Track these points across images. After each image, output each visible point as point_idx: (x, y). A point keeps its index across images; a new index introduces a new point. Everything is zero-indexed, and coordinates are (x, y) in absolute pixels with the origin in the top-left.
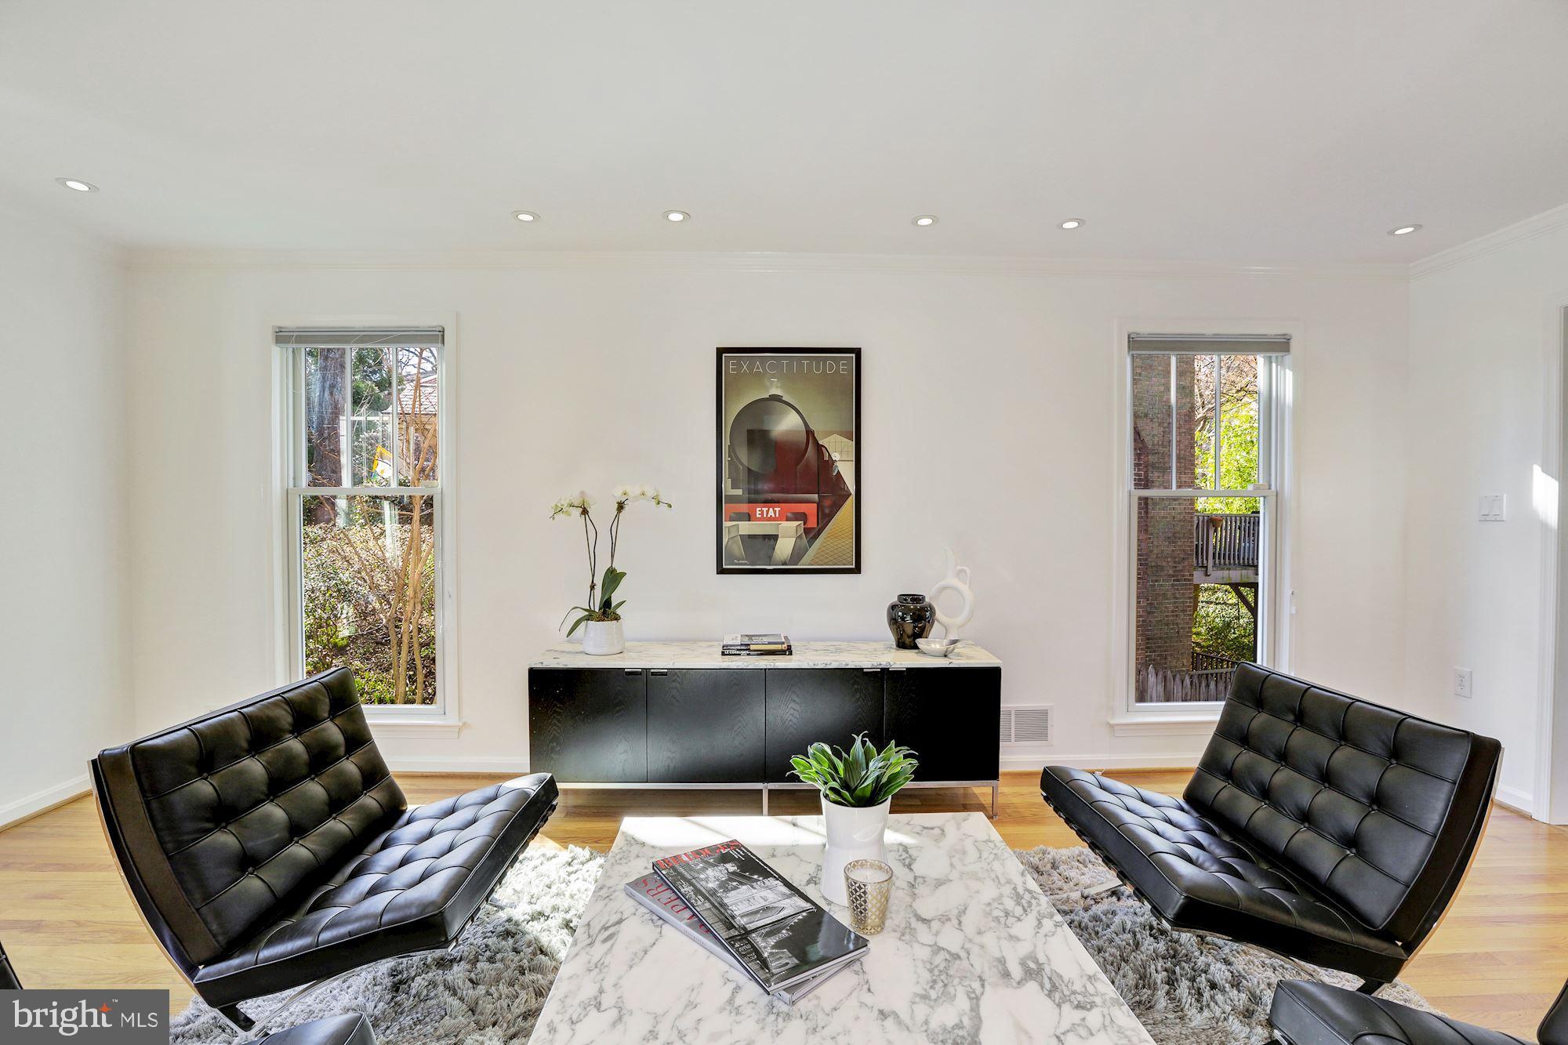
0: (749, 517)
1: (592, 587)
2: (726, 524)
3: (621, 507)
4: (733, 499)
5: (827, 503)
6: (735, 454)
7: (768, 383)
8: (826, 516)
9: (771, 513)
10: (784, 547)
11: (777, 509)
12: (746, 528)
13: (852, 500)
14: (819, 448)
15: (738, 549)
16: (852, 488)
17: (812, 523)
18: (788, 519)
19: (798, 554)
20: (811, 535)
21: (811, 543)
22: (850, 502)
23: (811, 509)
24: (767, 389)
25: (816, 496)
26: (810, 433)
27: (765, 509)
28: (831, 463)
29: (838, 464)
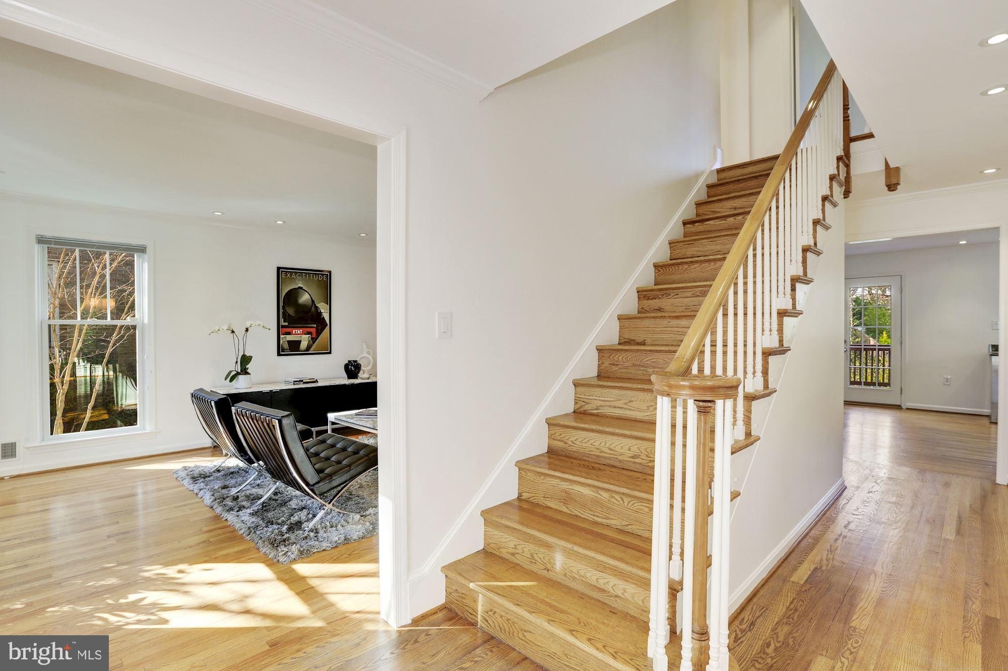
0: (289, 333)
1: (237, 362)
2: (282, 336)
3: (247, 330)
4: (283, 327)
5: (320, 328)
6: (285, 309)
7: (297, 282)
8: (319, 332)
9: (299, 332)
10: (304, 345)
11: (301, 331)
12: (290, 338)
13: (328, 326)
14: (316, 308)
15: (286, 346)
16: (328, 323)
17: (314, 336)
18: (305, 334)
19: (308, 348)
20: (314, 340)
21: (314, 343)
22: (328, 327)
23: (313, 330)
24: (297, 284)
25: (315, 325)
26: (313, 301)
27: (296, 331)
28: (321, 313)
29: (323, 313)
